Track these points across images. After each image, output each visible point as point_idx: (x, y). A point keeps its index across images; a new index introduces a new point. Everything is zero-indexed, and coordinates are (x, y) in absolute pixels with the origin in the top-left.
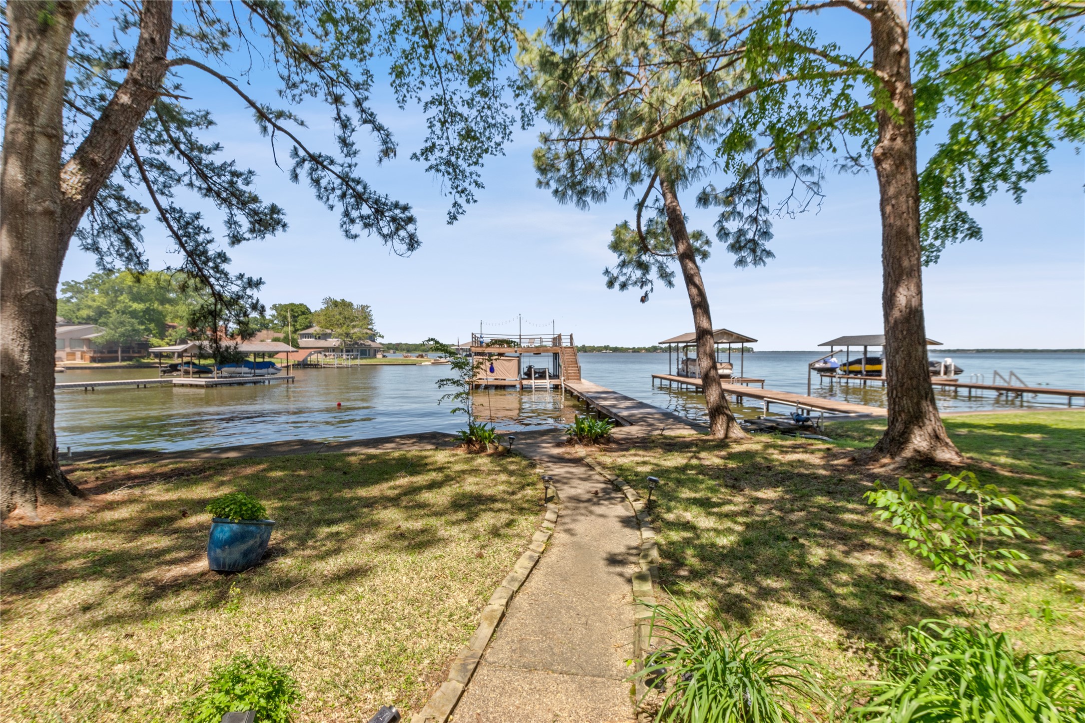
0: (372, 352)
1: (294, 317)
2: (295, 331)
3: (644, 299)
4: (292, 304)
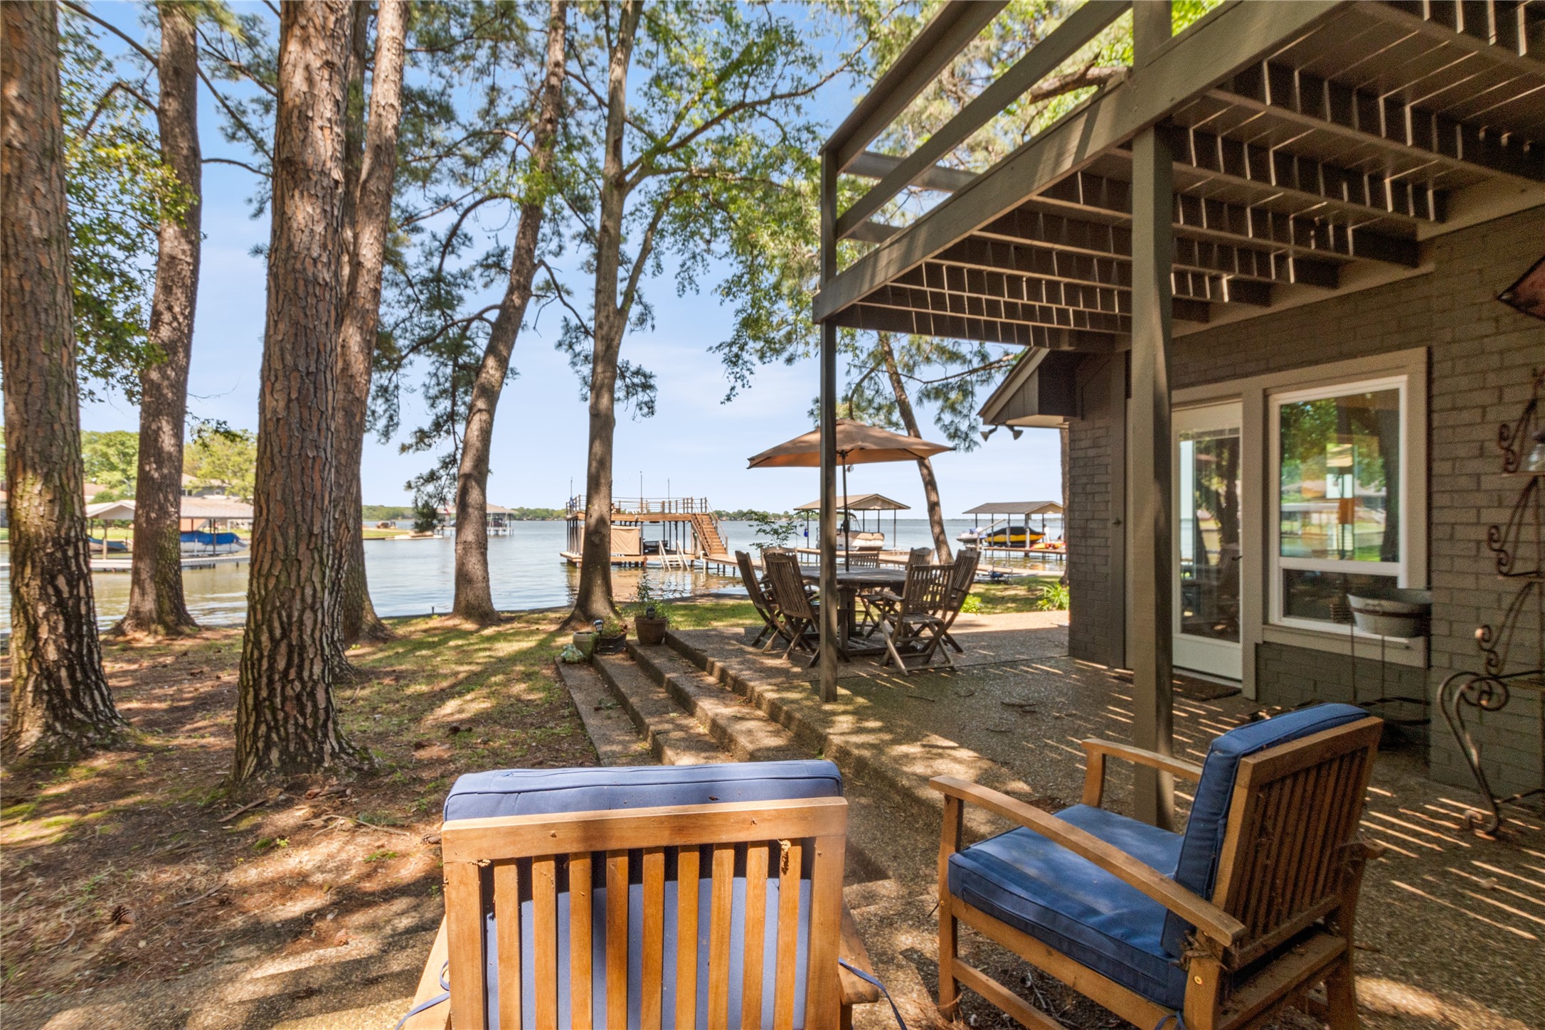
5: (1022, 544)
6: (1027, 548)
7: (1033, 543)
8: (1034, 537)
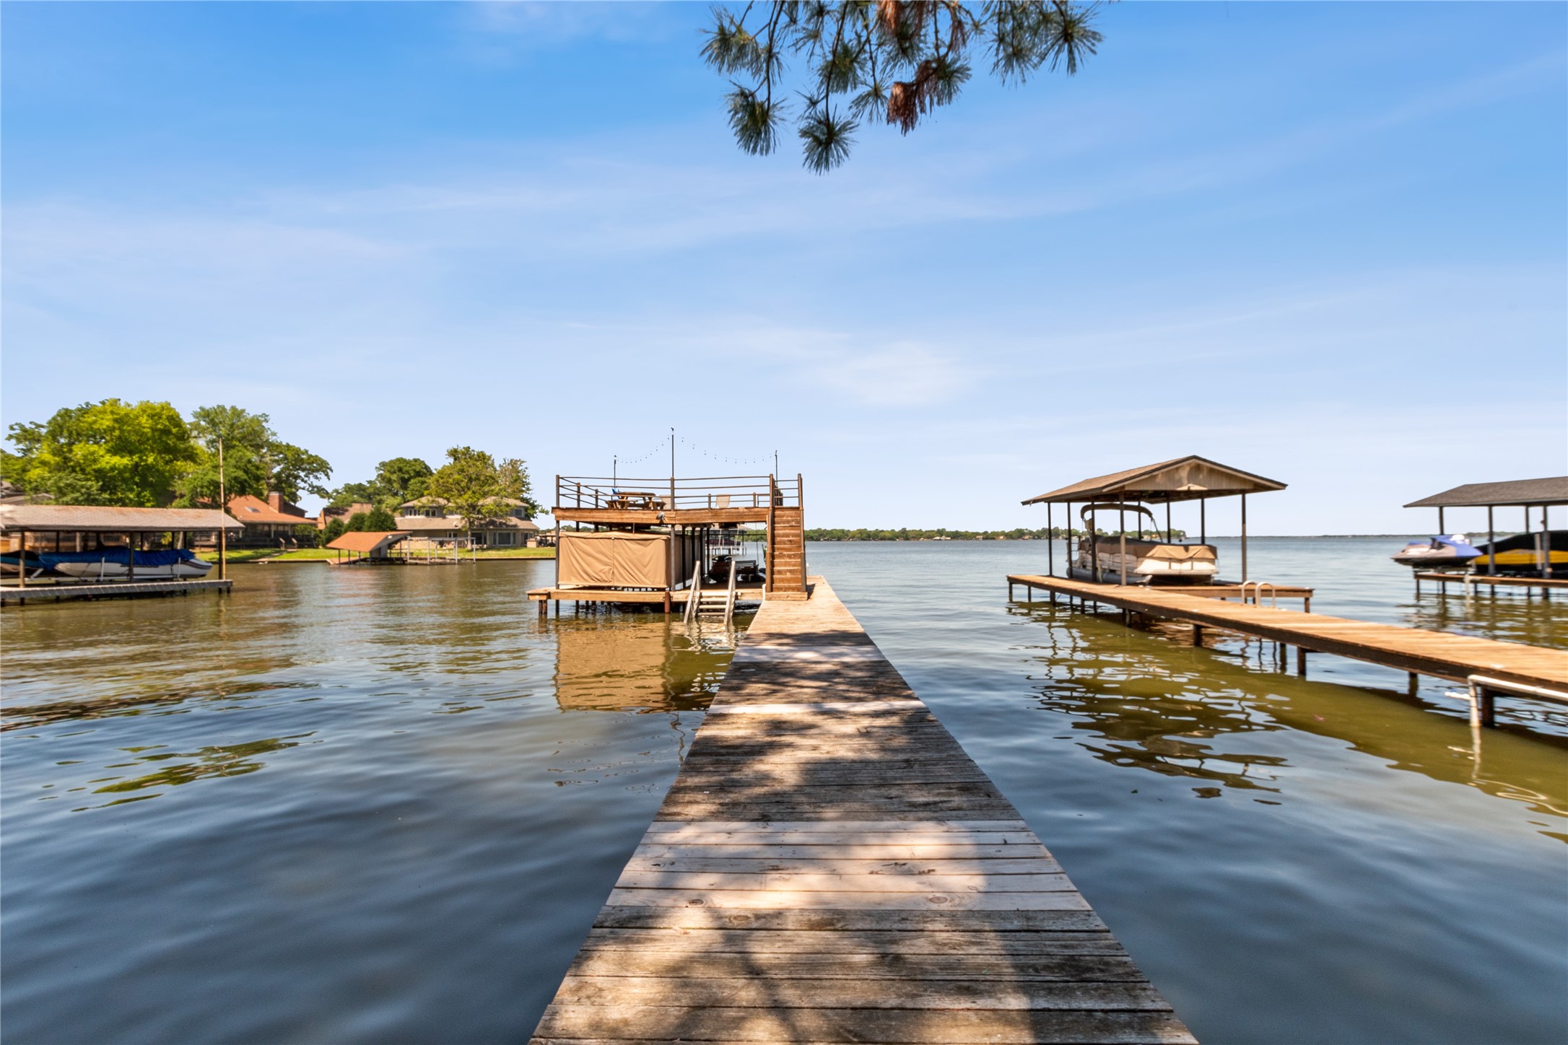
0: (519, 538)
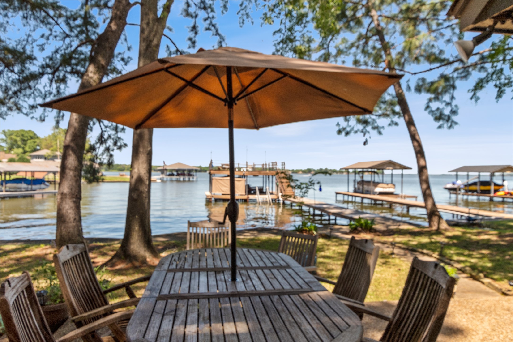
1: (24, 141)
2: (25, 152)
3: (365, 143)
4: (23, 131)
5: (488, 192)
6: (492, 194)
7: (496, 191)
8: (497, 188)
